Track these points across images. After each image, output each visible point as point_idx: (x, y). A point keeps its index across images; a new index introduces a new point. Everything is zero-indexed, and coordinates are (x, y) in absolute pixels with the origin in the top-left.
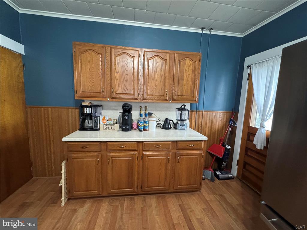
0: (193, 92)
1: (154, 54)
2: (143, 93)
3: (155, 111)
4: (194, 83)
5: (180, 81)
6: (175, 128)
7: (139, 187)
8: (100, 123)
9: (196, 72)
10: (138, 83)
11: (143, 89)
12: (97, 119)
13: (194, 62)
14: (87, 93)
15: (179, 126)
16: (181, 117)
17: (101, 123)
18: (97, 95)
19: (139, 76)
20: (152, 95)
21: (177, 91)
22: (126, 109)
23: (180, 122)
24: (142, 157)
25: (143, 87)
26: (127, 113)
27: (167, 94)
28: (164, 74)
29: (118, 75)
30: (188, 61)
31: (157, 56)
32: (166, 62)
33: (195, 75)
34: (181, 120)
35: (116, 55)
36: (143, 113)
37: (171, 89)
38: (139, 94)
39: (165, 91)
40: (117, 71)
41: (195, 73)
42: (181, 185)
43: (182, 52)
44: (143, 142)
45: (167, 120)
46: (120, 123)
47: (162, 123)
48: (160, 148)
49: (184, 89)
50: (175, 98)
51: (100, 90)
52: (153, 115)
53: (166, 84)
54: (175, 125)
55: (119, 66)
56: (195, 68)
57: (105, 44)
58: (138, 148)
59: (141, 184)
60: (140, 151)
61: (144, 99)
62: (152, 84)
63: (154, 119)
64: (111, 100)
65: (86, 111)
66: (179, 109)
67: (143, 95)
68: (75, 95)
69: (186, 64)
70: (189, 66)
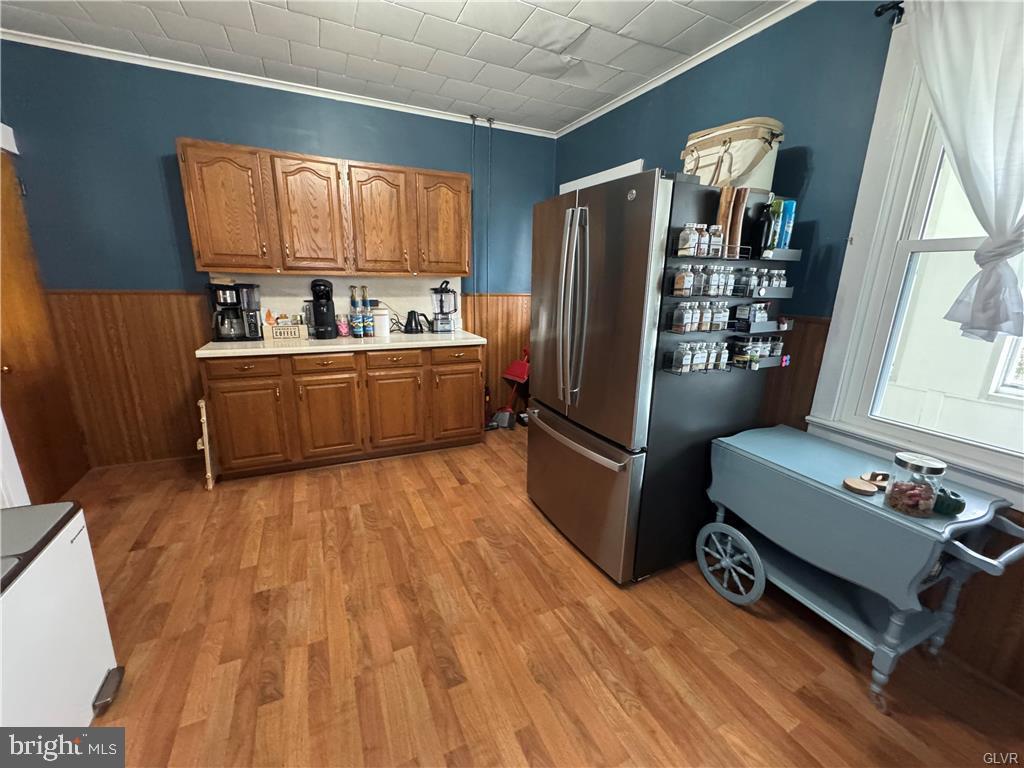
0: (459, 253)
1: (372, 173)
2: (356, 255)
3: (386, 296)
4: (459, 236)
5: (431, 233)
6: (432, 330)
7: (367, 441)
8: (262, 324)
9: (463, 214)
10: (343, 236)
11: (355, 248)
12: (256, 316)
13: (457, 193)
14: (224, 257)
15: (439, 326)
16: (442, 307)
17: (265, 324)
18: (251, 261)
19: (344, 221)
20: (376, 261)
21: (426, 252)
22: (321, 291)
23: (440, 316)
24: (367, 381)
25: (355, 244)
26: (324, 301)
27: (406, 260)
28: (396, 217)
29: (294, 218)
30: (444, 190)
31: (378, 177)
32: (398, 192)
33: (460, 220)
34: (442, 312)
35: (286, 174)
36: (359, 299)
37: (415, 249)
38: (346, 259)
39: (402, 254)
40: (293, 209)
41: (459, 215)
42: (446, 430)
43: (431, 171)
44: (365, 352)
45: (412, 315)
46: (308, 323)
47: (404, 321)
48: (401, 362)
49: (442, 248)
50: (425, 266)
51: (257, 251)
52: (380, 306)
53: (404, 238)
54: (431, 324)
55: (296, 197)
56: (459, 207)
57: (257, 146)
58: (356, 365)
59: (369, 435)
60: (361, 371)
61: (358, 270)
62: (372, 238)
63: (386, 312)
64: (286, 272)
65: (225, 299)
66: (436, 291)
67: (355, 260)
68: (197, 263)
69: (439, 195)
70: (447, 202)
